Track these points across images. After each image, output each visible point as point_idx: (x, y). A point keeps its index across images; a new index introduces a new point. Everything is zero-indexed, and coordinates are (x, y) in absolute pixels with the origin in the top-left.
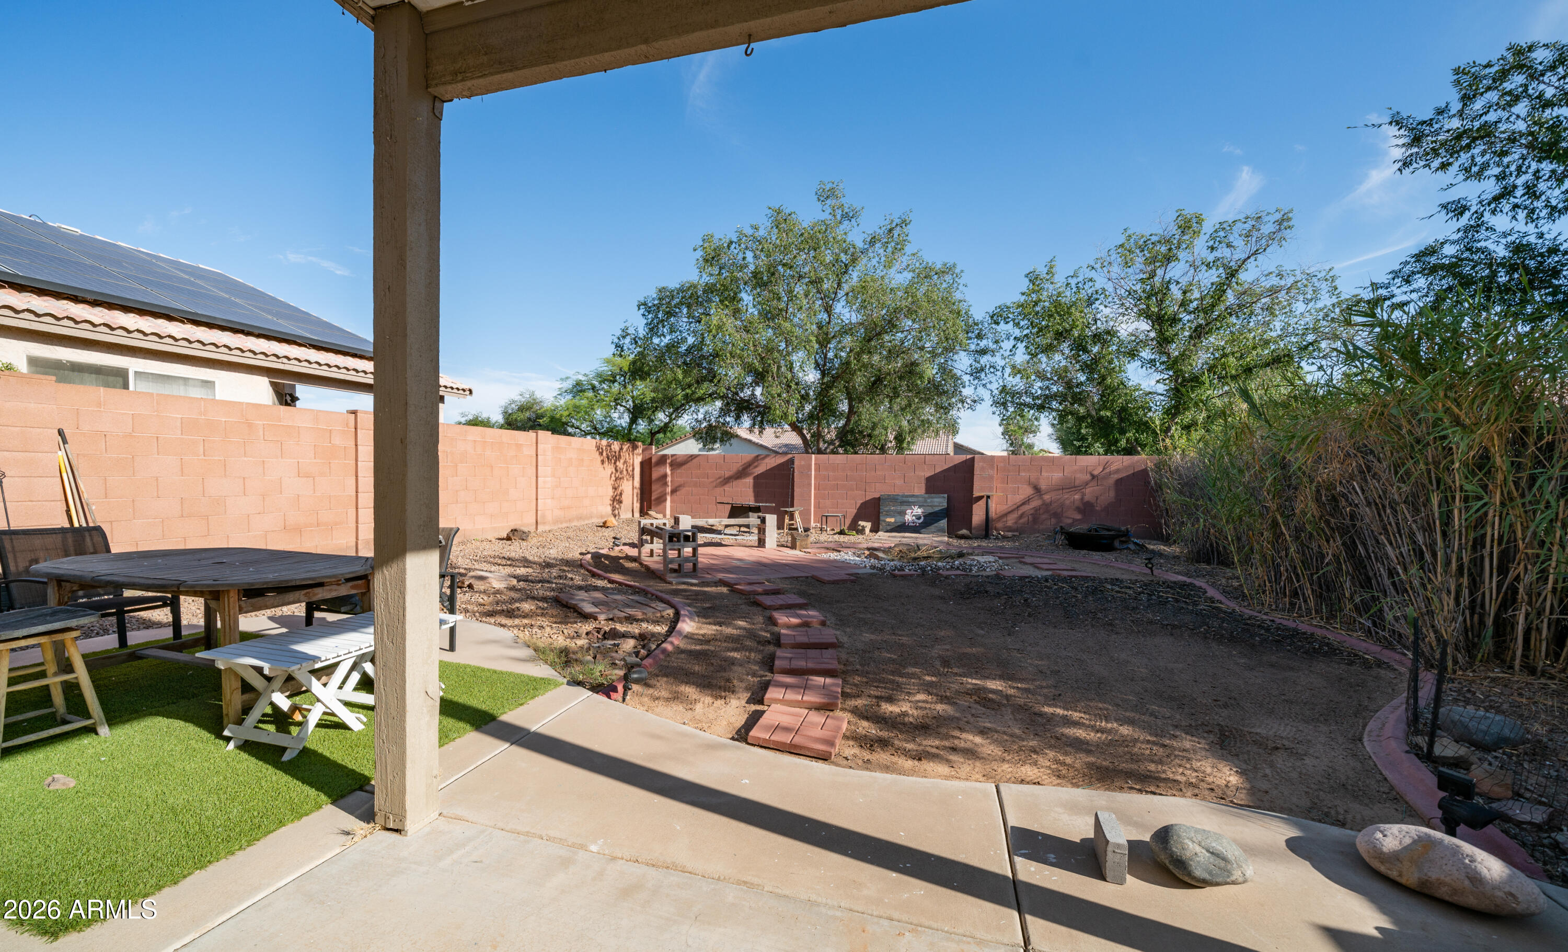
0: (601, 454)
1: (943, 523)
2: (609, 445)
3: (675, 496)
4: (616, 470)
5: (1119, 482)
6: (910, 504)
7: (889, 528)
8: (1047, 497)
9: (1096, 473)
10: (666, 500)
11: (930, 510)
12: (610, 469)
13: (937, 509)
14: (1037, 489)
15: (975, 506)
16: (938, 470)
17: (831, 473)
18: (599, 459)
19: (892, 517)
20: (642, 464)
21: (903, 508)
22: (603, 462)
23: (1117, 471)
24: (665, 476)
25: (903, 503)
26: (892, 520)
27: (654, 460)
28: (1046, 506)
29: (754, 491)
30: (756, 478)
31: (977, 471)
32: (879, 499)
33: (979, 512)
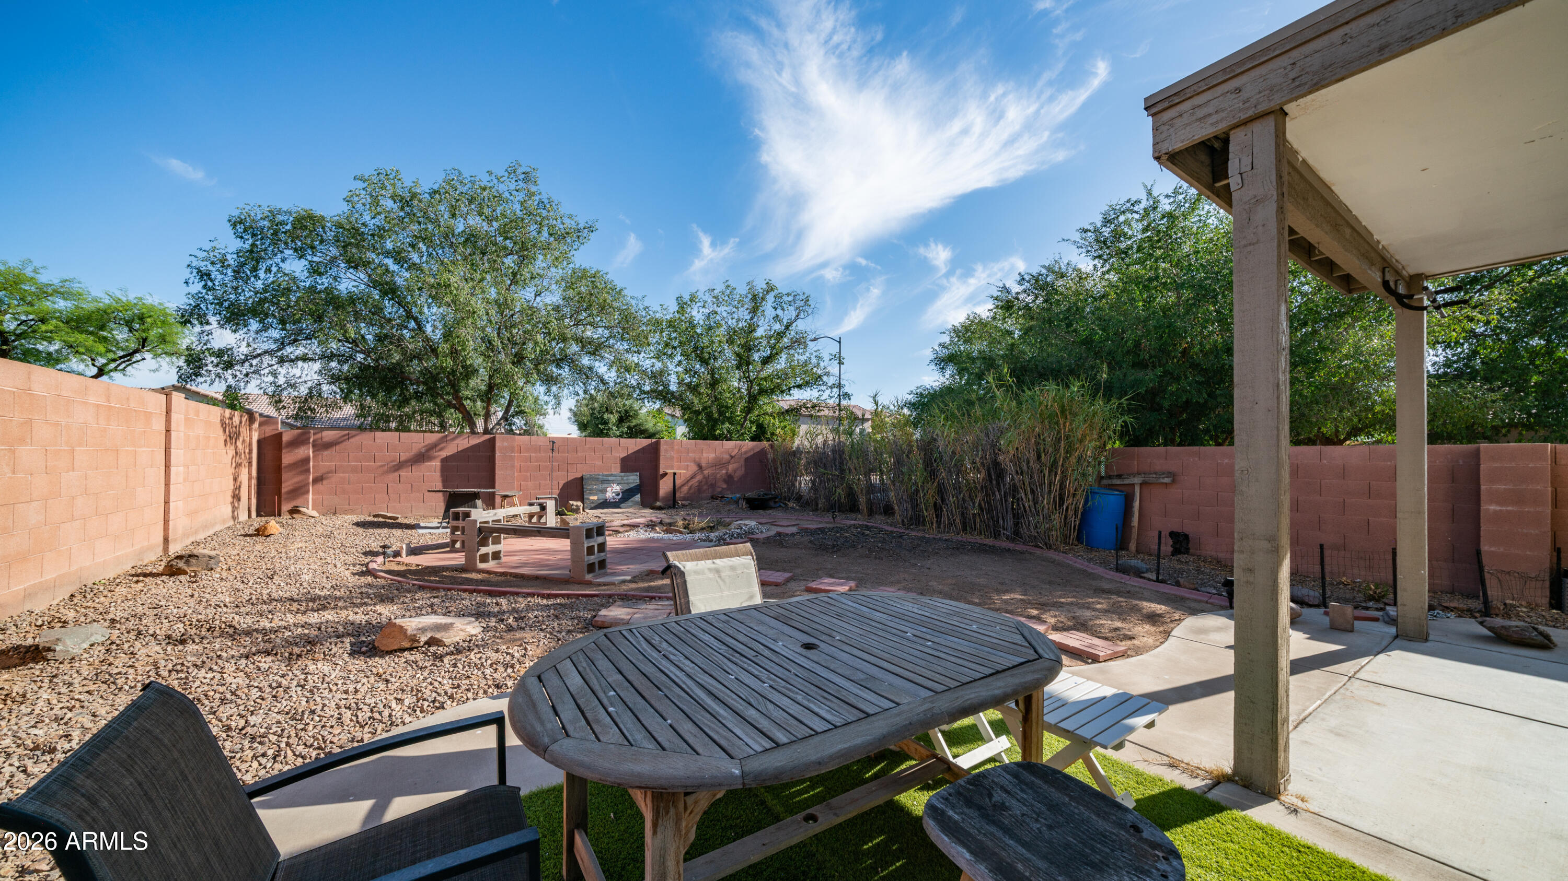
0: (225, 431)
1: (638, 497)
2: (231, 418)
3: (316, 486)
4: (236, 453)
5: (747, 460)
6: (609, 482)
7: (593, 505)
8: (706, 472)
9: (733, 454)
10: (308, 492)
11: (627, 487)
12: (232, 452)
13: (632, 486)
14: (700, 467)
15: (662, 482)
16: (630, 452)
17: (533, 455)
18: (222, 438)
19: (595, 495)
20: (260, 442)
21: (604, 486)
22: (226, 441)
23: (746, 452)
24: (306, 460)
25: (603, 482)
26: (595, 498)
27: (286, 438)
28: (706, 478)
29: (442, 476)
30: (445, 461)
31: (662, 453)
32: (582, 478)
33: (665, 487)
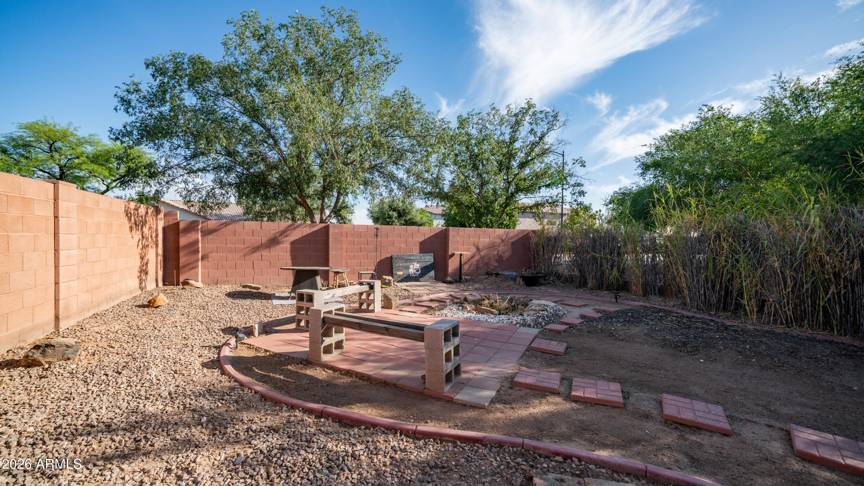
0: (130, 219)
1: (432, 273)
2: (136, 209)
3: (203, 262)
4: (143, 237)
5: (513, 243)
6: (411, 261)
7: (399, 279)
8: (482, 253)
9: (503, 238)
10: (197, 267)
11: (424, 265)
12: (137, 235)
13: (428, 264)
14: (478, 249)
15: (450, 261)
16: (427, 237)
17: (356, 239)
18: (127, 226)
19: (401, 270)
20: (164, 229)
21: (407, 264)
22: (131, 228)
23: (512, 238)
24: (196, 242)
25: (407, 260)
26: (401, 273)
27: (182, 226)
28: (482, 258)
29: (291, 255)
30: (293, 243)
31: (451, 238)
32: (391, 258)
33: (453, 265)
